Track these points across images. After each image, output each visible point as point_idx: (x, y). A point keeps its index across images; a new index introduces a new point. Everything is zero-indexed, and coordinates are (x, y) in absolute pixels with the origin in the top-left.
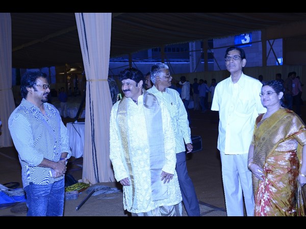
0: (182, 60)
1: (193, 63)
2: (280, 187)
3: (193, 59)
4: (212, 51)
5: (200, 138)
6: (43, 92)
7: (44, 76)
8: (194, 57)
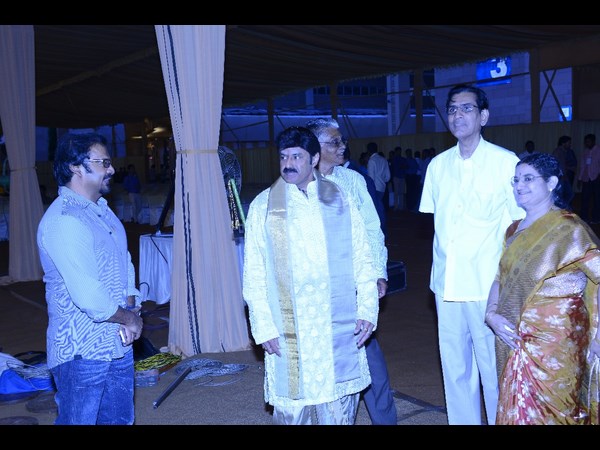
0: (372, 111)
1: (393, 117)
2: (551, 369)
3: (393, 109)
4: (433, 94)
5: (402, 267)
6: (102, 174)
7: (104, 142)
8: (395, 104)
